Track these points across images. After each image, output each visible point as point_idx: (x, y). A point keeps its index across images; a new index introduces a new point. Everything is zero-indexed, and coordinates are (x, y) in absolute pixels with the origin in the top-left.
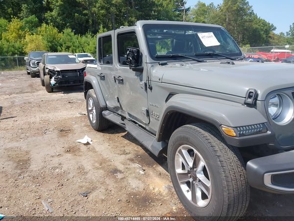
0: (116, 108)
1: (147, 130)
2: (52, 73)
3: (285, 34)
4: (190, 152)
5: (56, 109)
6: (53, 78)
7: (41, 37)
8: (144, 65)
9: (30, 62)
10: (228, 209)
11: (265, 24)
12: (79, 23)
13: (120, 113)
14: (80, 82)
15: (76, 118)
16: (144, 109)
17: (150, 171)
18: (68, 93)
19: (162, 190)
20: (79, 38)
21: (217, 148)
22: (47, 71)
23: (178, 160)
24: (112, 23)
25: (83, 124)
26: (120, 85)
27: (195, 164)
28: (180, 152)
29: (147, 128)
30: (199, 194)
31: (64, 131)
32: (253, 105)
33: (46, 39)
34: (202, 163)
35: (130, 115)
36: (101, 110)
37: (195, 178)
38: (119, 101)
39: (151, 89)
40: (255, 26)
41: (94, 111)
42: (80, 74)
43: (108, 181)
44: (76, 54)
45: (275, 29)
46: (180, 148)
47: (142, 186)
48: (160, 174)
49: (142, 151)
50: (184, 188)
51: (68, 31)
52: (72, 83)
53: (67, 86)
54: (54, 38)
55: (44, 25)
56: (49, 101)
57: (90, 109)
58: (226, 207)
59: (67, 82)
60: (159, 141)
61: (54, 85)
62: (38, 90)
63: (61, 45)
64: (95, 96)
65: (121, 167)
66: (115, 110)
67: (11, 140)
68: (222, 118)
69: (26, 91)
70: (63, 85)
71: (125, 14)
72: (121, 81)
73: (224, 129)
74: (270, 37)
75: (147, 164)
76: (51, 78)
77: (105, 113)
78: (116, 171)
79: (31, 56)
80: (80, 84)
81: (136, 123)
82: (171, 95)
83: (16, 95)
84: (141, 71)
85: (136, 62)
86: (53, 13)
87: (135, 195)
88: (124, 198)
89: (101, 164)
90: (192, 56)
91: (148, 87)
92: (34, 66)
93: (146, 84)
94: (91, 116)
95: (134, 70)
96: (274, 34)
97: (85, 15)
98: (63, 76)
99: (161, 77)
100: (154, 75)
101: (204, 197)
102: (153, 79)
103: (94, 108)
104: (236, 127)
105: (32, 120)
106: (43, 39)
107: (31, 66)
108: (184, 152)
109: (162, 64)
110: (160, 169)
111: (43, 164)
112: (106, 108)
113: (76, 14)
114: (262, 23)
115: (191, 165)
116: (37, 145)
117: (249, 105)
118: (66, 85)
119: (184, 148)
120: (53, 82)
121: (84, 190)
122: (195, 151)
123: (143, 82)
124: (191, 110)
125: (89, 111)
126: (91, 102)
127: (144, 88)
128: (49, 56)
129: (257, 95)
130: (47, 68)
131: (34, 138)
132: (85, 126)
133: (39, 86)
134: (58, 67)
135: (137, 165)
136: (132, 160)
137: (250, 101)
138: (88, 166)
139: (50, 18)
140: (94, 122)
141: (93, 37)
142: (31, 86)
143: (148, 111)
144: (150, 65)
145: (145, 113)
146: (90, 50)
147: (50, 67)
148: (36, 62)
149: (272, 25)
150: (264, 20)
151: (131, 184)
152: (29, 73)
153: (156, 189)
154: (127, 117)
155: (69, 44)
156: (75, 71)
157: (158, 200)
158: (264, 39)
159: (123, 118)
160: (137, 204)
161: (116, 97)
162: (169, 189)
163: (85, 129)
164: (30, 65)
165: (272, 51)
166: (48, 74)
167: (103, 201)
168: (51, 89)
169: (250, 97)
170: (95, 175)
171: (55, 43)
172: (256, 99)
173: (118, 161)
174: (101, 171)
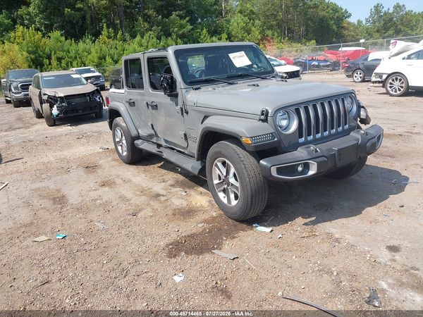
0: (151, 136)
1: (186, 154)
2: (52, 101)
3: (364, 22)
4: (224, 163)
5: (69, 146)
6: (55, 106)
7: (16, 47)
8: (179, 90)
9: (10, 86)
10: (252, 199)
11: (336, 9)
12: (70, 22)
13: (155, 141)
14: (91, 110)
15: (98, 153)
16: (182, 133)
17: (192, 192)
18: (77, 125)
19: (203, 204)
20: (74, 44)
21: (241, 156)
22: (45, 98)
23: (215, 173)
24: (120, 19)
25: (110, 159)
26: (154, 111)
27: (228, 172)
28: (216, 165)
29: (186, 152)
30: (232, 196)
31: (90, 168)
32: (265, 120)
33: (25, 49)
34: (232, 170)
35: (166, 141)
36: (132, 140)
37: (228, 184)
38: (153, 128)
39: (187, 113)
40: (322, 13)
41: (124, 142)
42: (90, 98)
43: (152, 203)
44: (74, 69)
45: (349, 16)
46: (216, 161)
47: (185, 203)
48: (201, 193)
49: (181, 178)
50: (221, 195)
51: (56, 34)
52: (81, 111)
53: (75, 116)
54: (37, 47)
55: (20, 29)
56: (55, 137)
57: (117, 140)
58: (250, 197)
59: (74, 110)
60: (198, 160)
61: (57, 116)
62: (33, 125)
63: (49, 57)
64: (124, 125)
65: (163, 192)
66: (148, 139)
67: (33, 181)
68: (243, 132)
69: (17, 126)
70: (69, 115)
71: (138, 4)
72: (155, 107)
73: (243, 139)
74: (343, 27)
75: (188, 188)
76: (51, 107)
77: (138, 142)
78: (158, 195)
79: (10, 77)
80: (91, 112)
81: (174, 149)
82: (206, 117)
83: (5, 133)
84: (176, 96)
85: (171, 89)
86: (31, 9)
87: (180, 210)
88: (170, 212)
89: (142, 192)
90: (222, 79)
91: (184, 111)
92: (17, 91)
93: (182, 109)
94: (119, 148)
95: (169, 96)
96: (349, 23)
97: (80, 9)
98: (68, 103)
99: (195, 101)
100: (188, 100)
101: (236, 197)
102: (188, 104)
103: (124, 138)
104: (252, 137)
105: (45, 160)
106: (21, 49)
107: (13, 91)
108: (220, 165)
109: (196, 89)
110: (201, 189)
111: (80, 198)
112: (138, 137)
113: (66, 9)
114: (332, 9)
115: (225, 174)
116: (65, 184)
117: (263, 121)
118: (73, 115)
119: (219, 161)
120: (55, 111)
121: (131, 212)
122: (227, 161)
123: (179, 107)
124: (219, 127)
125: (116, 143)
126: (119, 133)
127: (180, 113)
128: (45, 77)
129: (267, 112)
130: (45, 94)
131: (59, 177)
132: (114, 160)
133: (31, 118)
134: (61, 92)
135: (178, 189)
136: (172, 186)
137: (262, 117)
138: (129, 195)
139: (28, 17)
140: (125, 154)
141: (94, 42)
142: (20, 119)
143: (185, 135)
144: (184, 91)
145: (183, 136)
146: (93, 62)
147: (50, 92)
148: (19, 85)
149: (346, 10)
150: (335, 4)
151: (175, 203)
152: (8, 102)
153: (198, 204)
154: (164, 143)
155: (60, 54)
156: (84, 95)
157: (200, 211)
158: (334, 31)
159: (159, 146)
160: (182, 215)
161: (150, 124)
162: (210, 202)
163: (114, 163)
164: (10, 90)
165: (340, 49)
166: (47, 101)
167: (151, 216)
168: (53, 122)
169: (263, 114)
170: (140, 200)
171: (39, 54)
172: (267, 116)
173: (158, 188)
174: (143, 197)
